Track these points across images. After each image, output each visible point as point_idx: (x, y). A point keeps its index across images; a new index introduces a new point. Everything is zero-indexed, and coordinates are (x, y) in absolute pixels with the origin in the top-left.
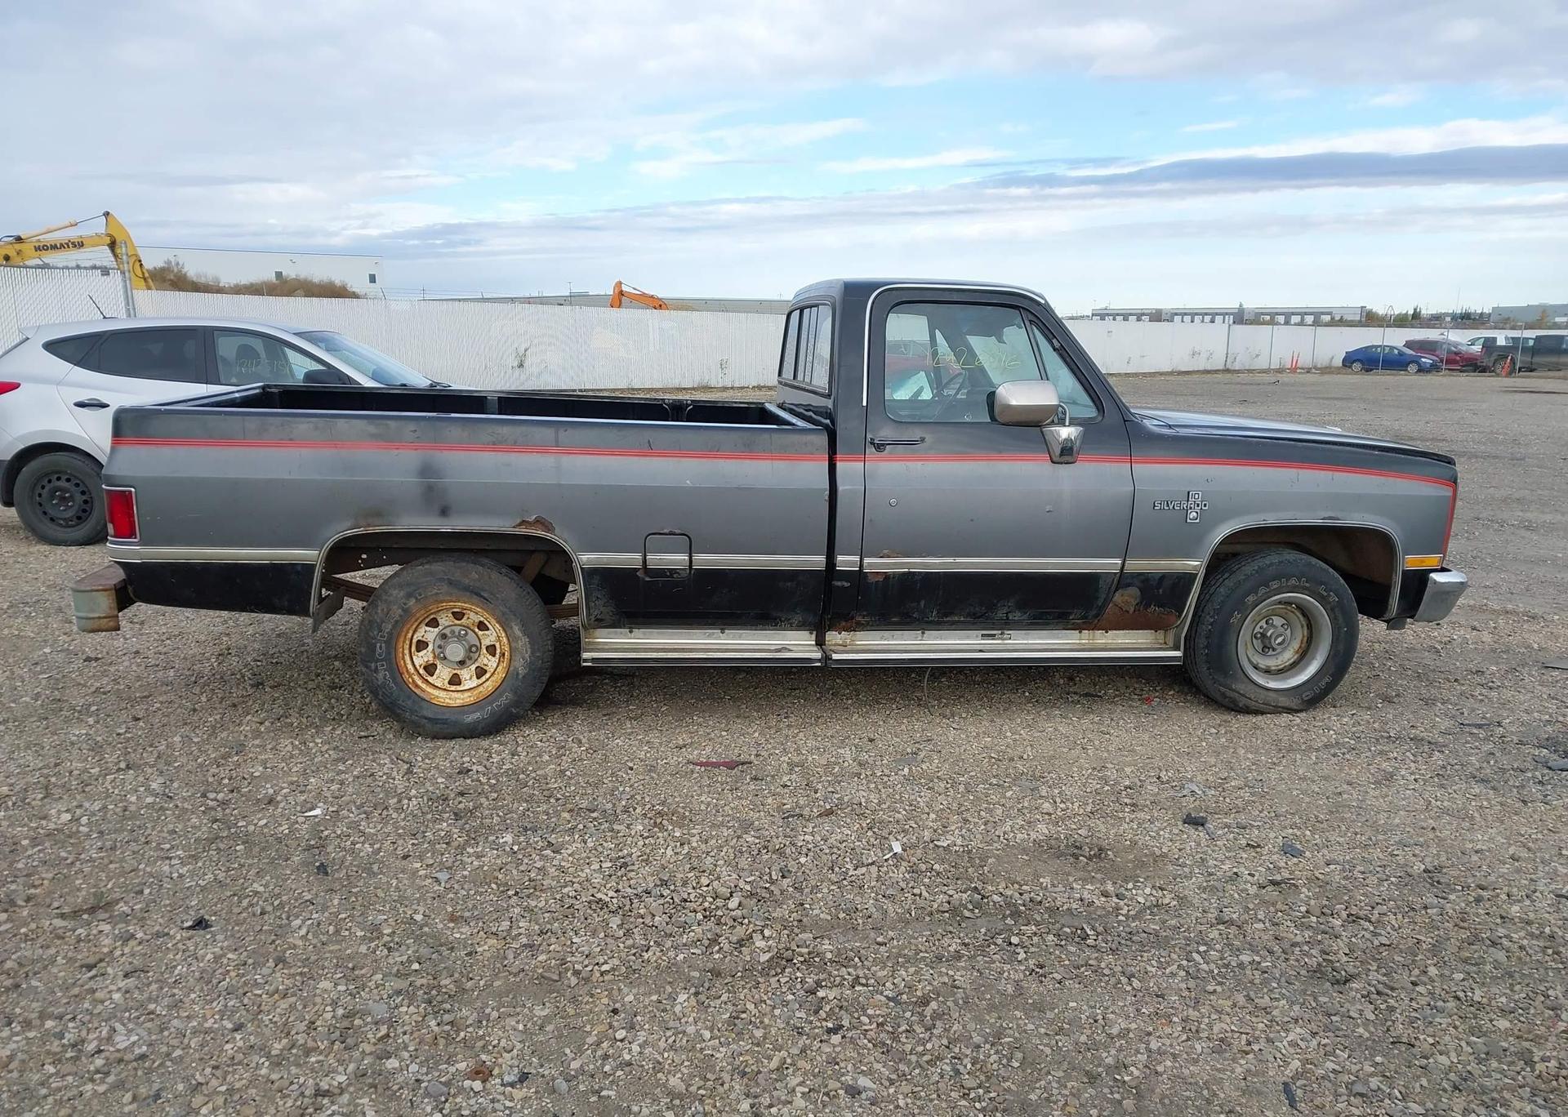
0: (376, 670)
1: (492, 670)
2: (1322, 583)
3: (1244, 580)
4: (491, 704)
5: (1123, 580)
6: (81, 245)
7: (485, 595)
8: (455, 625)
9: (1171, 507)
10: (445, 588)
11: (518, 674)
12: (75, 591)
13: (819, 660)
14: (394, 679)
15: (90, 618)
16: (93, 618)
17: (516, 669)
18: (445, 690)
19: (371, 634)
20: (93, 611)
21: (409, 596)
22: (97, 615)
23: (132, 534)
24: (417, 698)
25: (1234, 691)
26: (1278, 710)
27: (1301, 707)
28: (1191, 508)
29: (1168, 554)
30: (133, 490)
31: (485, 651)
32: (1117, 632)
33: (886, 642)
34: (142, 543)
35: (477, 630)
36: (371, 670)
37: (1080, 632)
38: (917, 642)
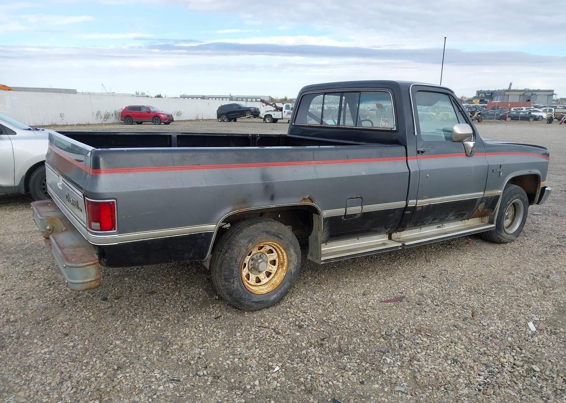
0: (233, 283)
1: (275, 272)
2: (524, 195)
4: (280, 289)
5: (482, 200)
7: (281, 237)
8: (258, 253)
9: (497, 171)
10: (265, 235)
11: (291, 272)
13: (401, 246)
15: (84, 283)
16: (87, 282)
17: (291, 270)
18: (256, 286)
19: (232, 264)
20: (87, 277)
21: (249, 242)
22: (89, 280)
23: (113, 227)
24: (249, 293)
25: (501, 236)
26: (510, 241)
28: (501, 171)
30: (115, 200)
31: (269, 263)
34: (120, 232)
35: (266, 254)
36: (231, 283)
37: (462, 221)
38: (419, 233)
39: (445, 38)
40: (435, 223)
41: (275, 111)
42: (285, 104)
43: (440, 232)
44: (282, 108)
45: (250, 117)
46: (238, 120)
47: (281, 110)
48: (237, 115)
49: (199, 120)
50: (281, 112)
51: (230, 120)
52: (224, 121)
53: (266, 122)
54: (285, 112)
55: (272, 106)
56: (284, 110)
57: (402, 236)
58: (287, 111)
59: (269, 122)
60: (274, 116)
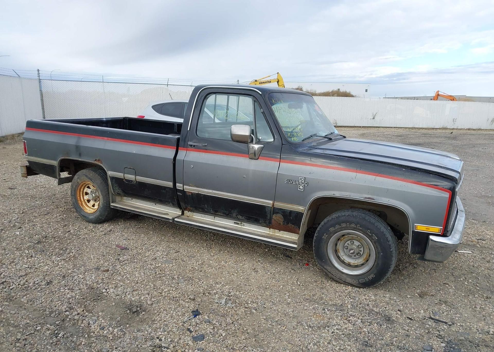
2: (368, 229)
3: (331, 220)
4: (95, 214)
5: (276, 211)
6: (270, 82)
7: (93, 181)
9: (291, 182)
11: (100, 207)
12: (21, 166)
13: (171, 220)
14: (76, 202)
18: (90, 207)
24: (81, 208)
25: (326, 269)
26: (347, 284)
27: (359, 286)
28: (300, 184)
29: (292, 202)
30: (26, 141)
32: (284, 232)
33: (203, 218)
34: (28, 155)
37: (270, 229)
38: (213, 221)
40: (218, 215)
43: (234, 228)
57: (194, 217)
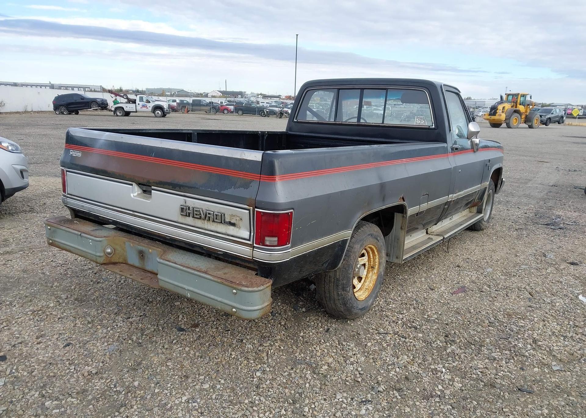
23: (288, 241)
28: (489, 165)
34: (293, 246)
39: (297, 35)
41: (126, 103)
42: (138, 96)
44: (135, 100)
45: (96, 110)
46: (80, 112)
47: (134, 102)
48: (78, 107)
49: (28, 112)
50: (134, 104)
51: (70, 113)
52: (63, 113)
53: (117, 116)
54: (139, 104)
55: (123, 98)
56: (137, 102)
58: (141, 103)
59: (120, 115)
60: (126, 108)
